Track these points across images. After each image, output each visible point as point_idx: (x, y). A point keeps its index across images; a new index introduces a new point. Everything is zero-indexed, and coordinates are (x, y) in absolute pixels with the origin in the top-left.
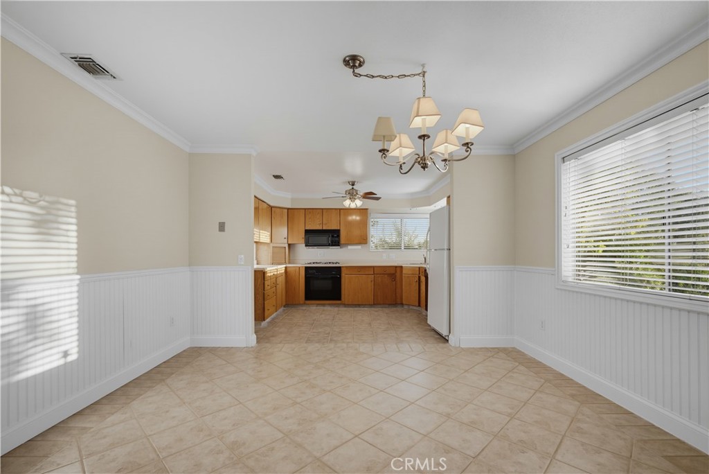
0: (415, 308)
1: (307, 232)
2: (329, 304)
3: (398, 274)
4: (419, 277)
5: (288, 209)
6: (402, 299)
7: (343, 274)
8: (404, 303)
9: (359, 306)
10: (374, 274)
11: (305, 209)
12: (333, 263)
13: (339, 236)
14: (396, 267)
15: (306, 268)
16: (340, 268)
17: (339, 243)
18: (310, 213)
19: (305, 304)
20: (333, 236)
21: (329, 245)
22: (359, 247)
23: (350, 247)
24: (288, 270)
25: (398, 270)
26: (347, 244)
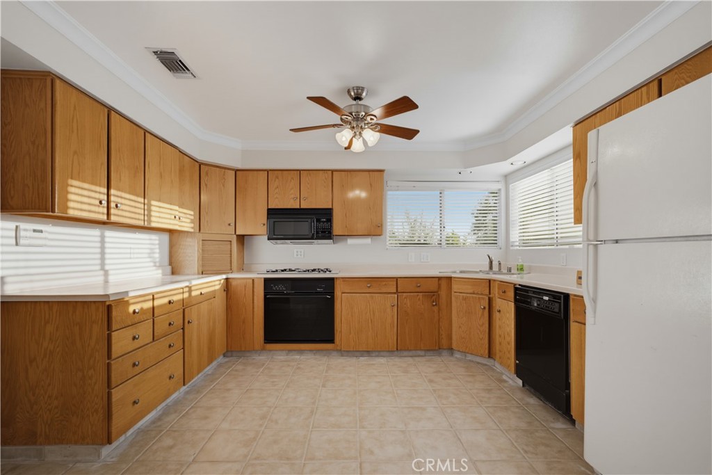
0: (479, 359)
1: (273, 213)
2: (311, 350)
3: (443, 293)
4: (490, 300)
5: (236, 171)
6: (450, 338)
7: (338, 293)
8: (454, 346)
9: (368, 353)
10: (397, 292)
11: (268, 171)
12: (319, 271)
13: (330, 220)
14: (440, 278)
15: (266, 280)
16: (332, 279)
17: (330, 233)
18: (277, 177)
19: (263, 349)
20: (318, 221)
21: (312, 238)
22: (368, 241)
23: (350, 241)
24: (234, 283)
25: (443, 283)
26: (345, 236)
